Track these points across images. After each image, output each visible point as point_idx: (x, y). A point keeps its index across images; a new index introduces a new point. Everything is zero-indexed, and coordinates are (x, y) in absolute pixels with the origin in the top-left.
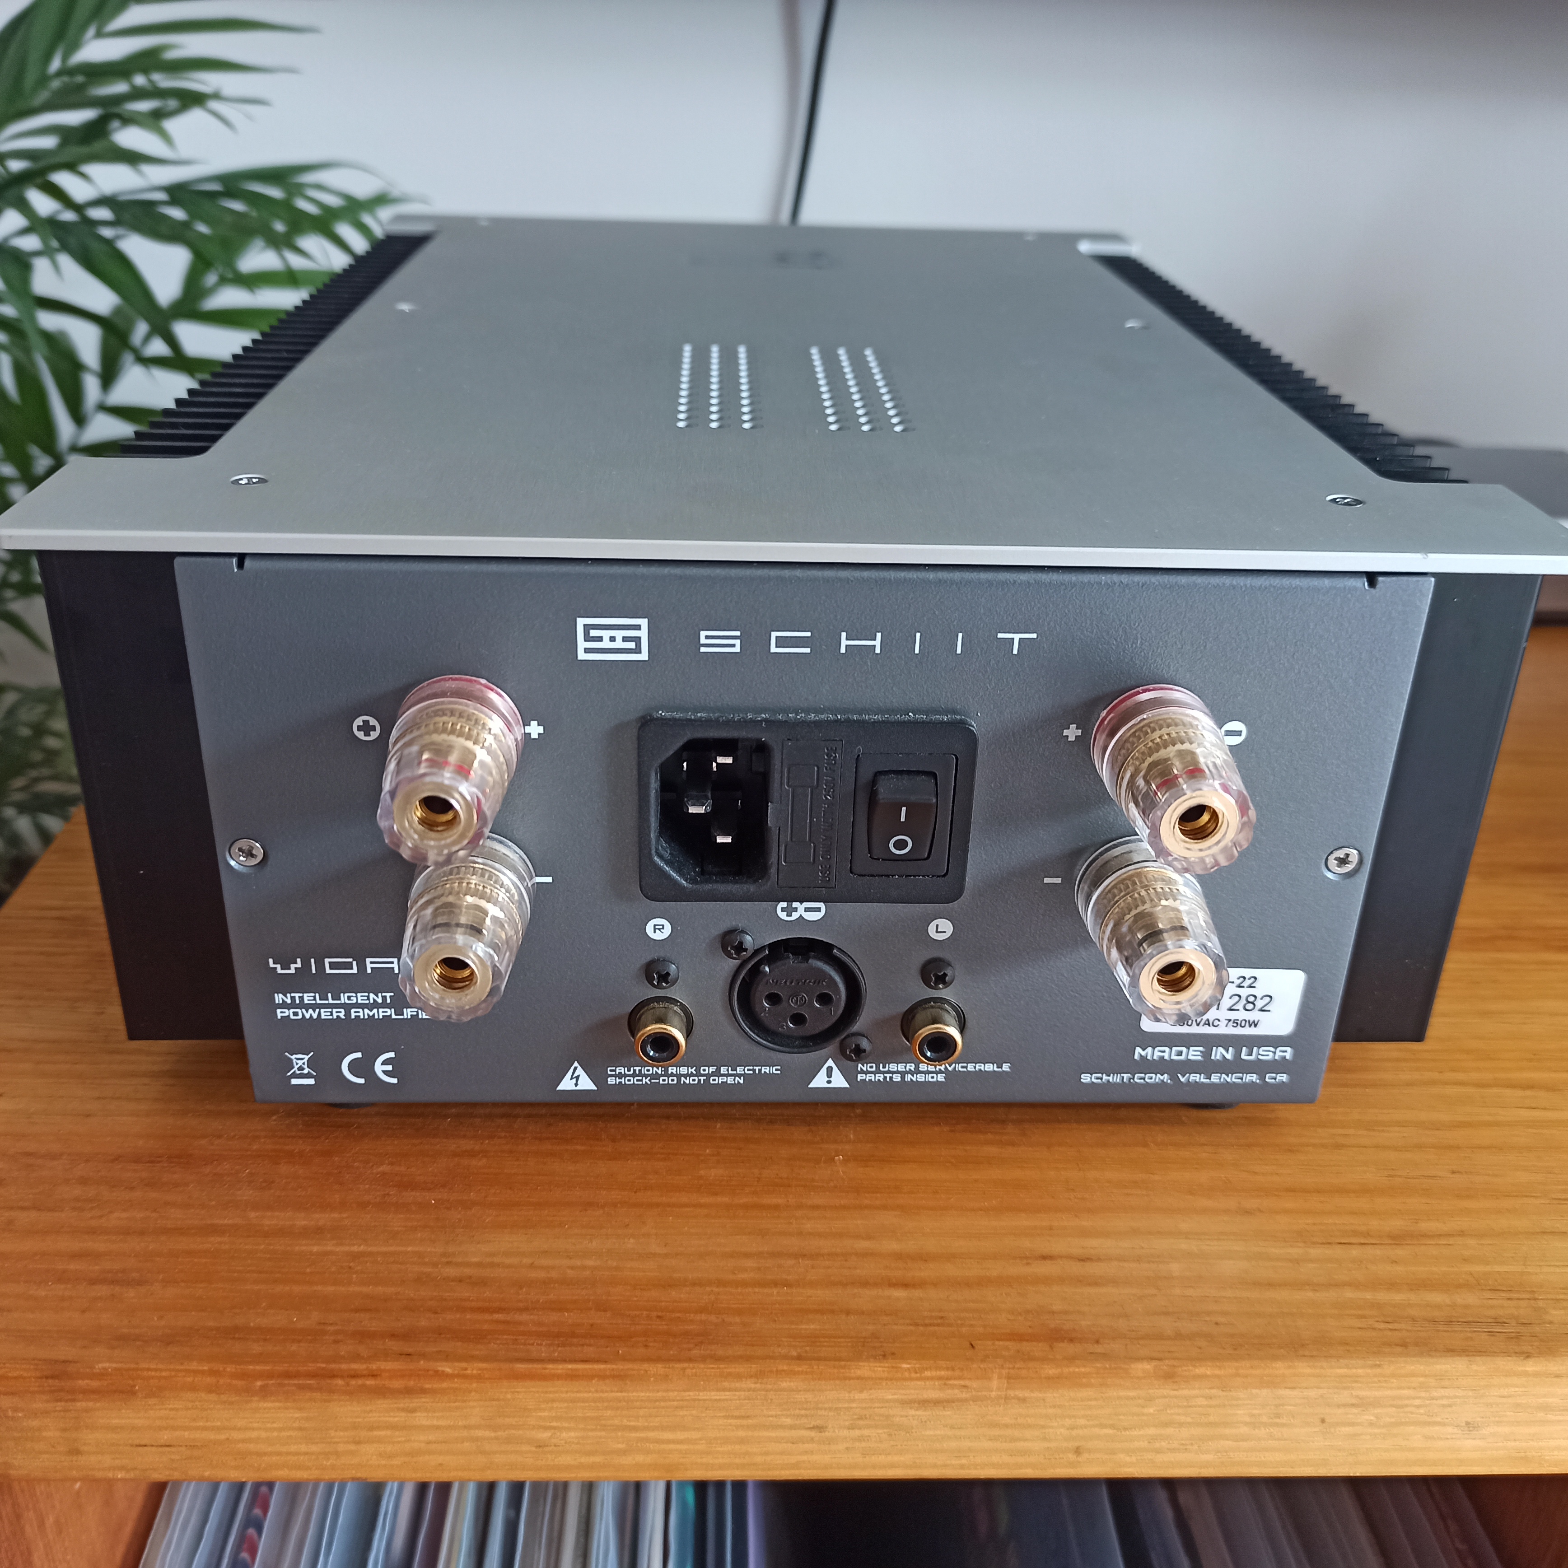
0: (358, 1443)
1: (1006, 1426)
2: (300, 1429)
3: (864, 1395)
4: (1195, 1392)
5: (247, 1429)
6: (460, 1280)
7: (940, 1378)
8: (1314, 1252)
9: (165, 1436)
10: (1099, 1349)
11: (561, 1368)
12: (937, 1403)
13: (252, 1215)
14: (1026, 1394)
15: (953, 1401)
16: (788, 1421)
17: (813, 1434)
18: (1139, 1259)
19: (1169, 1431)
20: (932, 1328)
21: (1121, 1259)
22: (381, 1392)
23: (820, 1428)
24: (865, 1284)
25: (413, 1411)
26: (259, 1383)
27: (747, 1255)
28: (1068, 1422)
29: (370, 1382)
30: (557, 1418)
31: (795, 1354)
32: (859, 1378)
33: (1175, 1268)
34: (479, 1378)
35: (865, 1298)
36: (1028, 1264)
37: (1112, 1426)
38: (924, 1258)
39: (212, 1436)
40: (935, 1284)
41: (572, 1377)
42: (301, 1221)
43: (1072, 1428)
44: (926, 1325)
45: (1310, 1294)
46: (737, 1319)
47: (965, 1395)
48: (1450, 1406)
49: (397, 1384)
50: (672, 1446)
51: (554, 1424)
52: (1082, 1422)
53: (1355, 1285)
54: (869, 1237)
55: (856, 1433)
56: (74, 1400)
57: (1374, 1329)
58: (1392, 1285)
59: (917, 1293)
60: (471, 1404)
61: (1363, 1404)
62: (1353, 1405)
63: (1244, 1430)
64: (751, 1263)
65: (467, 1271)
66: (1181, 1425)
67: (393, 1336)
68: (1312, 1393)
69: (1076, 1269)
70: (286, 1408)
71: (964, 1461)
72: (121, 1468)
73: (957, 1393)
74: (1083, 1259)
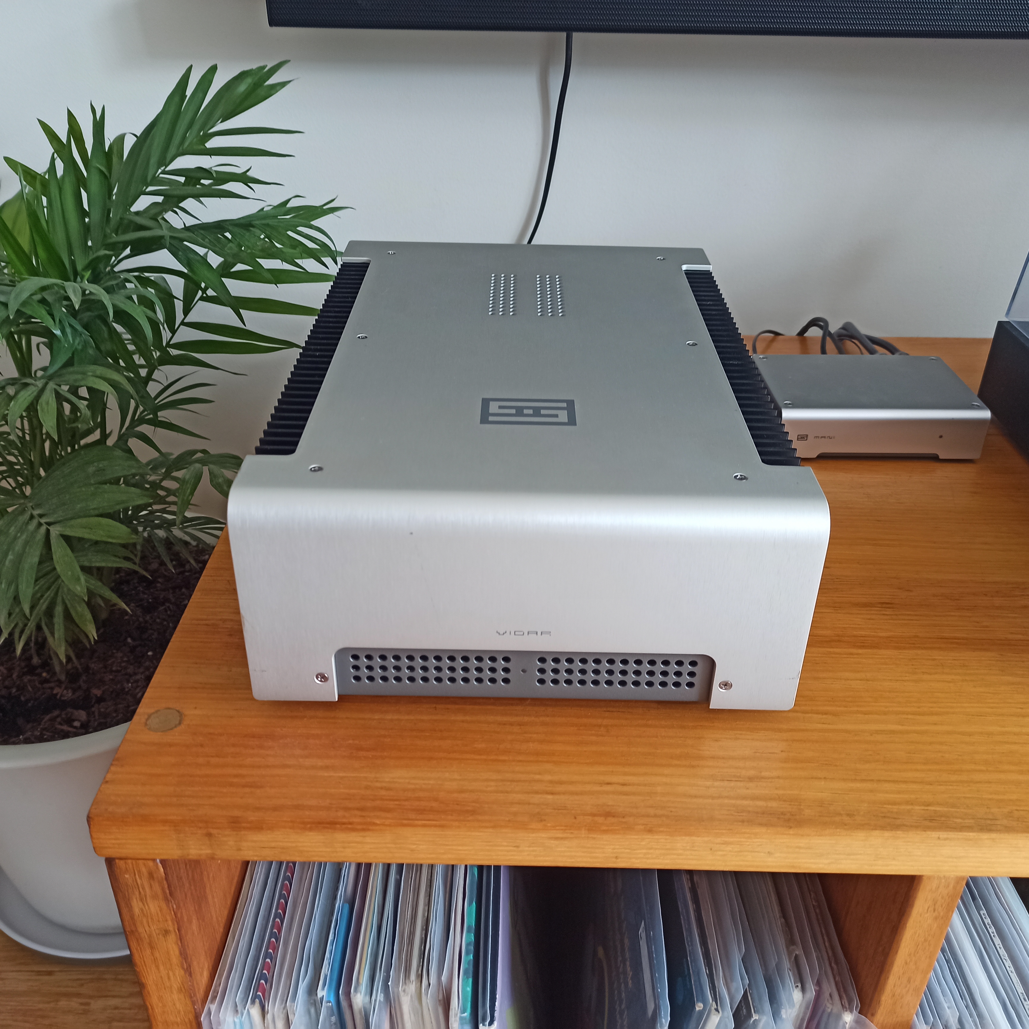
0: (344, 848)
1: (589, 848)
2: (323, 843)
3: (534, 835)
4: (661, 837)
5: (302, 842)
6: (382, 788)
7: (562, 830)
8: (717, 784)
9: (273, 844)
10: (624, 820)
11: (420, 823)
12: (562, 838)
13: (301, 760)
14: (595, 836)
15: (568, 838)
16: (505, 844)
17: (515, 849)
18: (645, 785)
19: (651, 851)
21: (639, 785)
22: (354, 830)
24: (537, 793)
25: (364, 837)
26: (308, 826)
27: (493, 780)
28: (612, 847)
29: (350, 826)
31: (507, 819)
32: (532, 829)
33: (659, 789)
34: (390, 825)
35: (536, 799)
36: (601, 786)
37: (629, 849)
38: (561, 783)
40: (564, 793)
41: (424, 826)
42: (320, 763)
43: (614, 849)
44: (559, 810)
45: (710, 801)
46: (486, 806)
47: (572, 836)
48: (761, 845)
49: (359, 827)
50: (462, 852)
51: (417, 843)
52: (618, 847)
53: (728, 797)
54: (540, 774)
55: (531, 849)
56: (240, 831)
57: (733, 815)
58: (744, 798)
59: (556, 797)
60: (387, 835)
61: (726, 843)
62: (723, 844)
63: (680, 852)
64: (492, 784)
65: (384, 785)
66: (656, 849)
67: (358, 809)
68: (706, 839)
70: (318, 835)
71: (573, 860)
73: (569, 835)
74: (624, 785)
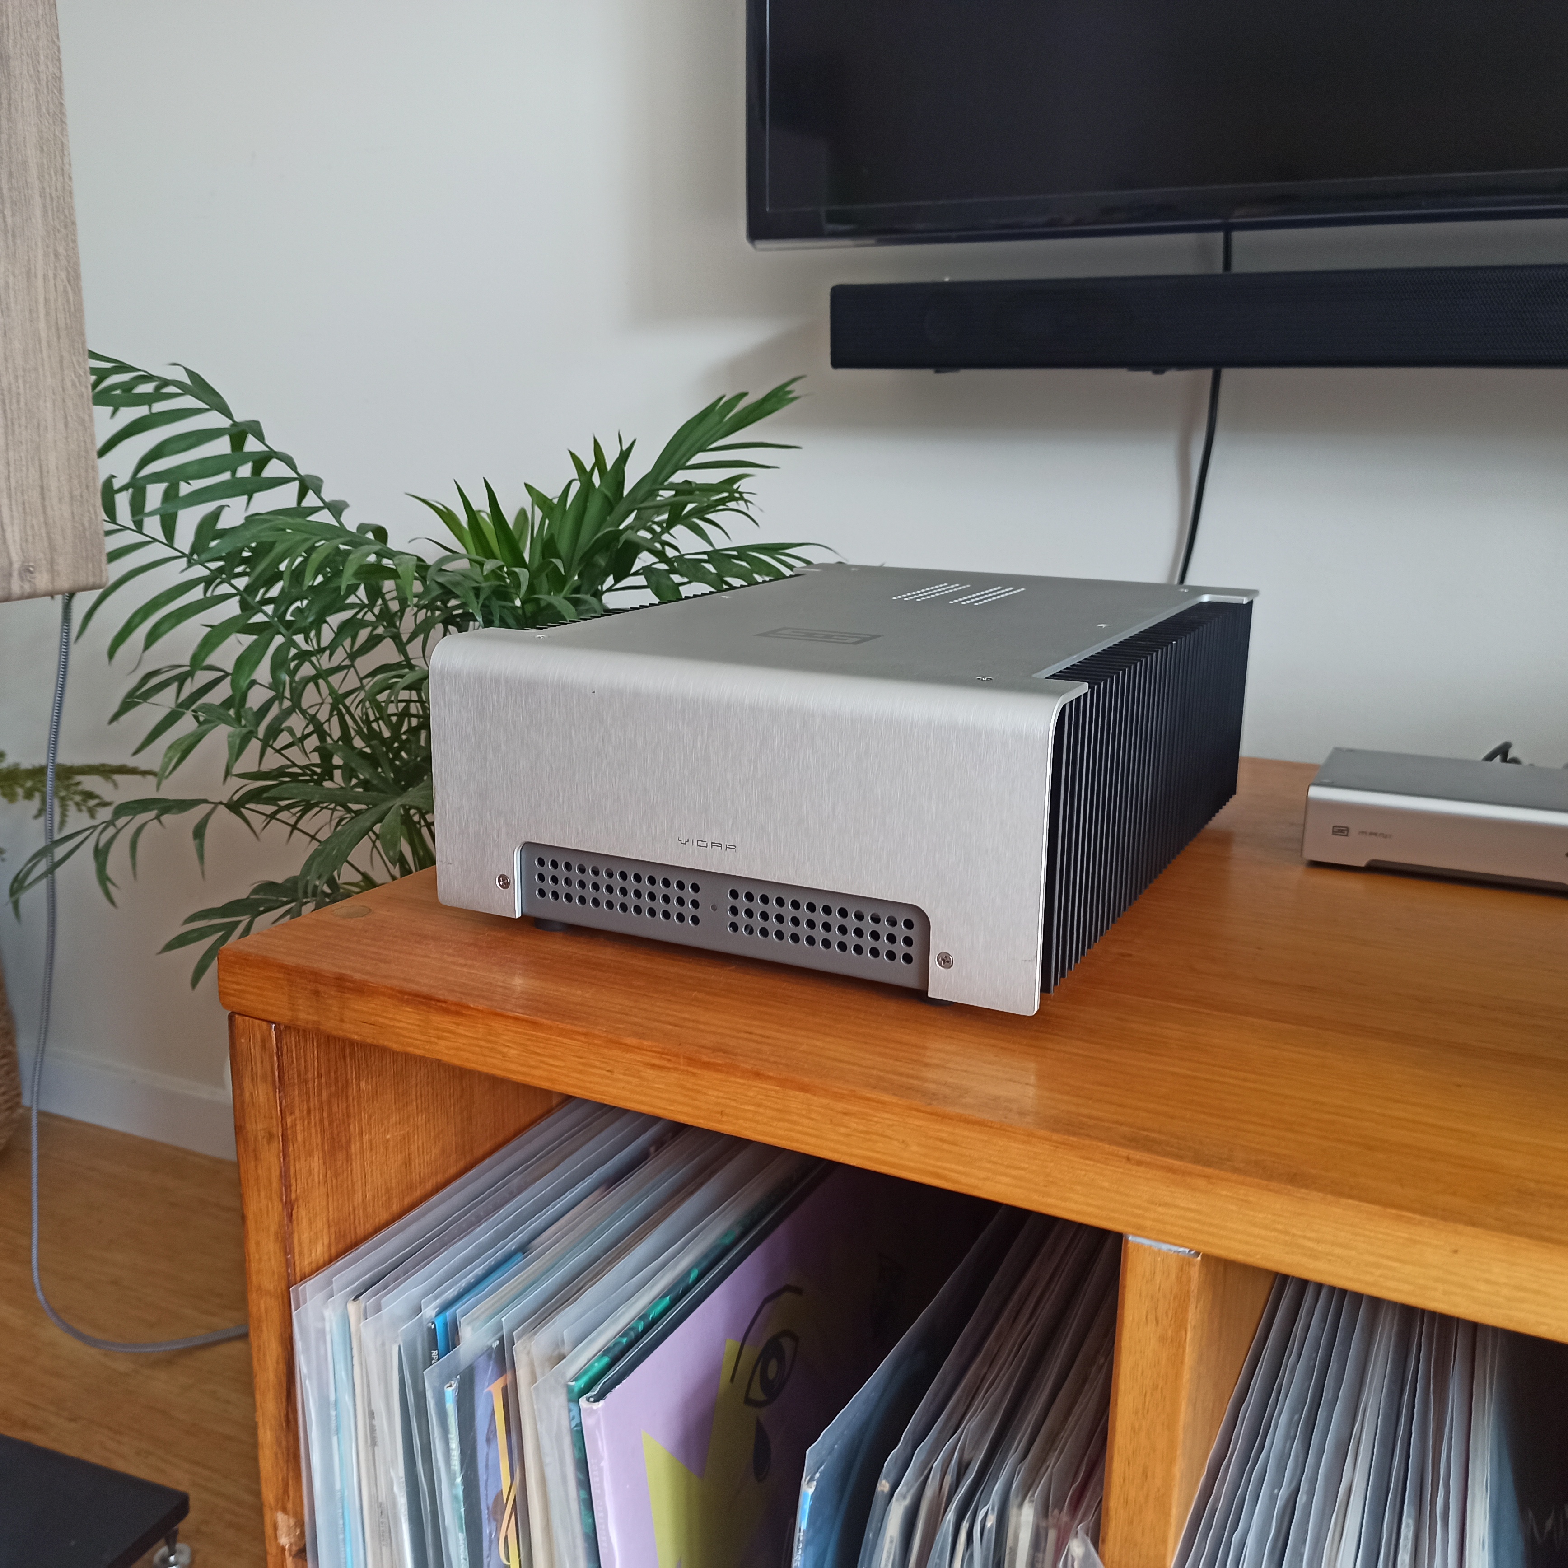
1: (689, 1089)
2: (419, 1026)
3: (628, 1056)
4: (770, 1087)
5: (400, 1021)
7: (659, 1052)
9: (373, 1019)
15: (666, 1068)
19: (761, 1110)
21: (783, 1040)
23: (611, 1072)
25: (458, 1024)
26: (406, 997)
28: (716, 1093)
30: (509, 1041)
34: (482, 1011)
36: (738, 1032)
39: (387, 1022)
41: (516, 1018)
43: (718, 1097)
48: (892, 1125)
55: (626, 1078)
56: (344, 992)
60: (479, 1025)
63: (795, 1117)
66: (766, 1107)
70: (414, 1013)
72: (356, 1033)
74: (765, 1037)
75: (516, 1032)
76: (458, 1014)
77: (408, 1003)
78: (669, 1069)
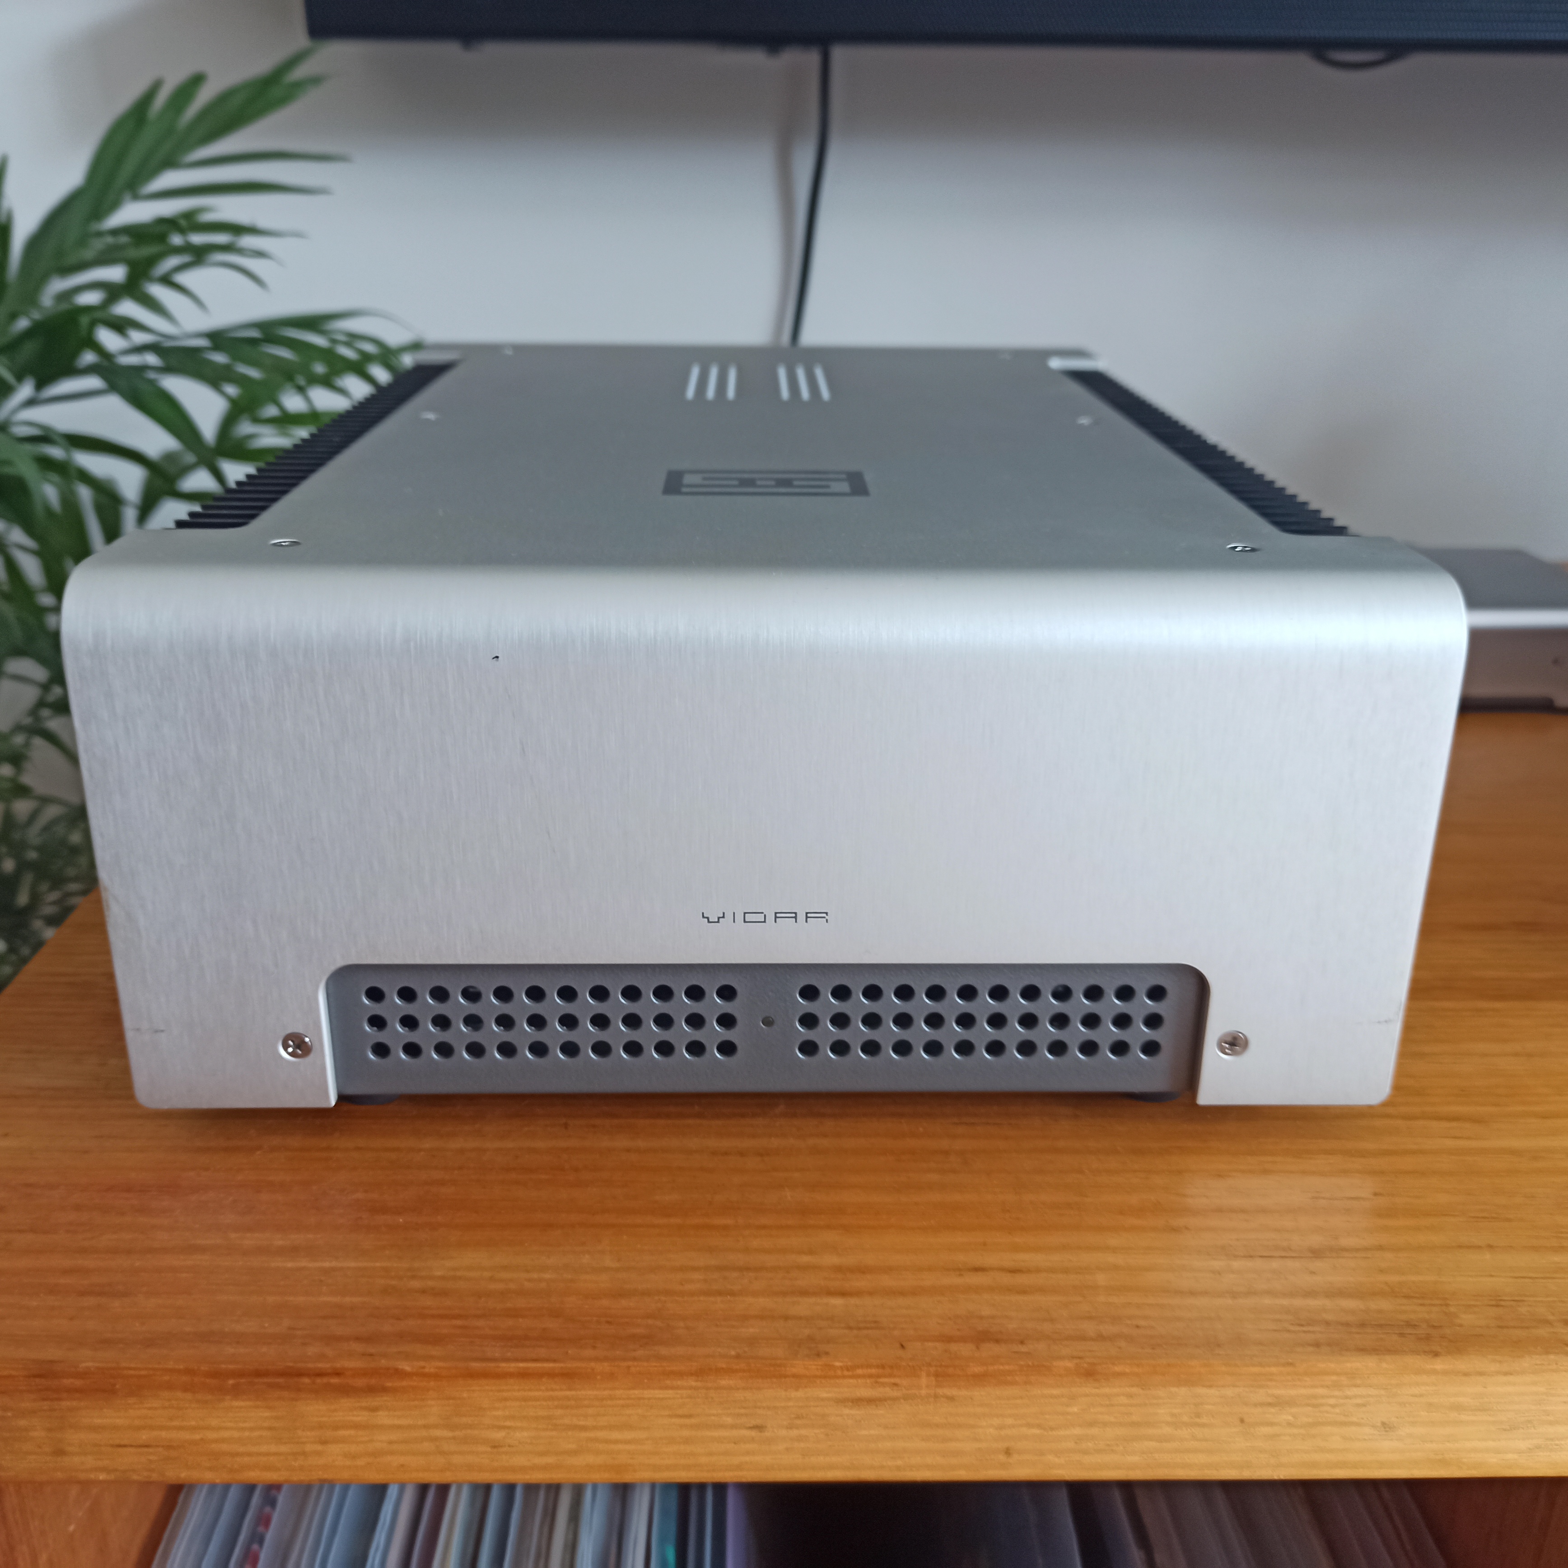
0: (324, 1442)
1: (937, 1426)
2: (270, 1429)
3: (800, 1394)
4: (1115, 1390)
5: (219, 1428)
6: (423, 1292)
7: (870, 1376)
8: (1236, 1264)
9: (144, 1436)
10: (1023, 1349)
11: (513, 1366)
12: (871, 1401)
13: (233, 1235)
14: (954, 1392)
15: (885, 1399)
17: (753, 1433)
18: (1066, 1271)
20: (865, 1332)
21: (1052, 1270)
22: (346, 1391)
23: (759, 1428)
24: (804, 1293)
25: (375, 1409)
26: (231, 1382)
27: (695, 1269)
28: (996, 1421)
29: (335, 1380)
30: (512, 1418)
31: (733, 1353)
32: (794, 1376)
33: (1101, 1279)
34: (436, 1376)
35: (804, 1306)
36: (961, 1275)
37: (1039, 1426)
38: (862, 1270)
39: (186, 1436)
40: (871, 1293)
41: (524, 1375)
42: (279, 1241)
43: (1001, 1427)
44: (859, 1329)
45: (1230, 1301)
46: (682, 1324)
47: (895, 1393)
48: (1364, 1405)
49: (360, 1382)
51: (508, 1423)
52: (1010, 1421)
53: (1270, 1293)
54: (811, 1252)
55: (794, 1433)
56: (59, 1399)
57: (1289, 1331)
58: (1310, 1293)
59: (853, 1301)
60: (430, 1402)
61: (1279, 1403)
62: (1270, 1404)
63: (1167, 1430)
64: (696, 1276)
65: (430, 1283)
66: (1105, 1424)
67: (358, 1339)
68: (1229, 1392)
69: (1006, 1279)
70: (257, 1407)
71: (899, 1462)
72: (103, 1469)
73: (888, 1392)
74: (1014, 1271)
75: (525, 1399)
76: (371, 1390)
77: (236, 1392)
78: (895, 1399)
